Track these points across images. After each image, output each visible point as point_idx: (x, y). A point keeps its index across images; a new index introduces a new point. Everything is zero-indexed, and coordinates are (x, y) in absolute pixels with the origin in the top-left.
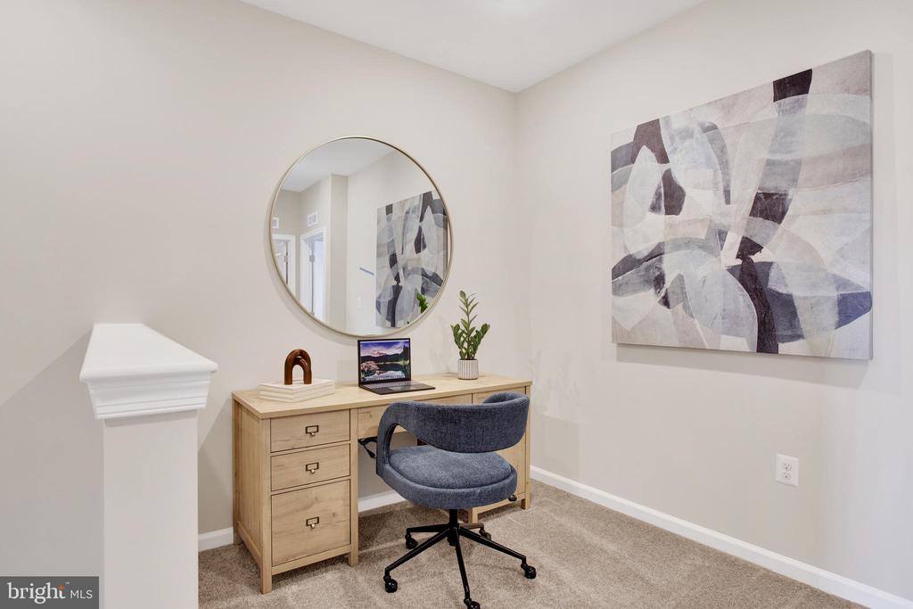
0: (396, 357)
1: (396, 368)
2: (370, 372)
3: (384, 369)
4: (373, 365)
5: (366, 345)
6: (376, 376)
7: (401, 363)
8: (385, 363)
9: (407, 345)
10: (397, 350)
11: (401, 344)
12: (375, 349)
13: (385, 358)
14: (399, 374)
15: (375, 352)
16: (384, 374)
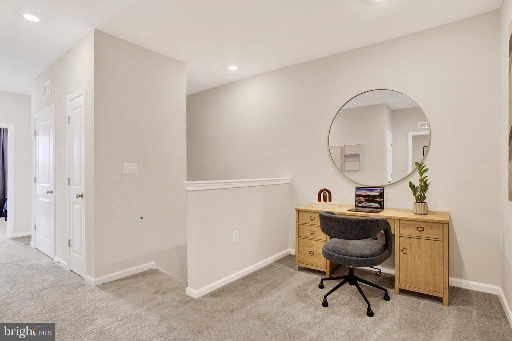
0: (375, 196)
1: (375, 202)
2: (361, 202)
3: (369, 201)
4: (363, 199)
5: (360, 189)
6: (364, 204)
7: (378, 200)
8: (369, 199)
9: (382, 191)
10: (376, 193)
11: (379, 190)
12: (363, 191)
13: (369, 196)
14: (377, 205)
15: (364, 193)
16: (369, 204)
